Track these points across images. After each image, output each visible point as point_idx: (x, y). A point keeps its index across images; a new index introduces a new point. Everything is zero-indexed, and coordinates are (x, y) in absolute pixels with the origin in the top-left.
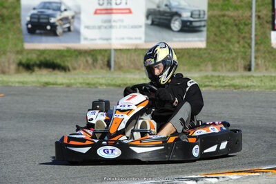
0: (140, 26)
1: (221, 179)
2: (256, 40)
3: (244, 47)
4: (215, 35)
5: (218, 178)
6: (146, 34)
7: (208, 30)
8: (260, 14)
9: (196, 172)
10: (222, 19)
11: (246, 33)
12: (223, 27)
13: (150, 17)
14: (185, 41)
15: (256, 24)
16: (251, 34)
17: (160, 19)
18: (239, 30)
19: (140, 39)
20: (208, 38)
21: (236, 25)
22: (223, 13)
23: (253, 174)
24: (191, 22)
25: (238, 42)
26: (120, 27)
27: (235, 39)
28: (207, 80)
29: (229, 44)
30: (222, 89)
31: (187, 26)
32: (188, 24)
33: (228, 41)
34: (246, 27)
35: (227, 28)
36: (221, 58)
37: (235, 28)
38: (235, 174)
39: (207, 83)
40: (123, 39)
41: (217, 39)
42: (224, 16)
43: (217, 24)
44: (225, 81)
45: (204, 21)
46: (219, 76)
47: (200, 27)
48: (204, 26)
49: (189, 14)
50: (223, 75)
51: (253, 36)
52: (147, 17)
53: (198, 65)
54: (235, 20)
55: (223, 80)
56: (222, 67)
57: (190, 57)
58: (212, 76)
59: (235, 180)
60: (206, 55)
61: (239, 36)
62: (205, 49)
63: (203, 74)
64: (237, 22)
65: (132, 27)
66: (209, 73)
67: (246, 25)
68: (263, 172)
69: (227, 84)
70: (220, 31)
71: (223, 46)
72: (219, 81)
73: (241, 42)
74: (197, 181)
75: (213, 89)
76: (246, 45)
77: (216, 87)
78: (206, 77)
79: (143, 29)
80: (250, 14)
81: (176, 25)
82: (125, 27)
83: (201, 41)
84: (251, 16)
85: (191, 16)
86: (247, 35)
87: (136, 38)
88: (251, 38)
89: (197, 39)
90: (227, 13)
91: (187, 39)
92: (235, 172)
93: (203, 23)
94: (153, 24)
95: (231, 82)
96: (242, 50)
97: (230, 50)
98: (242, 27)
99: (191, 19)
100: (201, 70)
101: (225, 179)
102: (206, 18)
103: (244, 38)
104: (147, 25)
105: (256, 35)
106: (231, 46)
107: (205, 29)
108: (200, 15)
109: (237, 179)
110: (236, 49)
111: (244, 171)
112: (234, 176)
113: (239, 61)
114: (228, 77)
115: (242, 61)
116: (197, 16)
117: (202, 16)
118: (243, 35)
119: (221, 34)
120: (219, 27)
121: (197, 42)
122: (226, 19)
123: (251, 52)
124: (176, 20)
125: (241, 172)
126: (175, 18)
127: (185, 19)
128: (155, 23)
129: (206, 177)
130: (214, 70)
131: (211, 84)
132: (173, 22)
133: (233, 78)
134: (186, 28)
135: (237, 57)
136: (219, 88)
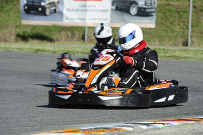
0: (108, 11)
1: (166, 125)
2: (192, 24)
3: (183, 28)
4: (162, 19)
5: (163, 124)
6: (112, 17)
7: (157, 15)
8: (195, 4)
9: (147, 119)
10: (167, 7)
11: (184, 18)
12: (168, 14)
13: (115, 4)
14: (139, 23)
15: (192, 12)
16: (189, 19)
17: (122, 6)
18: (180, 16)
19: (107, 20)
20: (157, 21)
21: (178, 12)
22: (168, 3)
23: (189, 122)
24: (145, 9)
25: (179, 25)
26: (93, 11)
27: (176, 23)
29: (172, 26)
30: (167, 59)
31: (142, 12)
32: (143, 10)
33: (172, 23)
34: (185, 14)
36: (166, 35)
37: (177, 15)
38: (176, 122)
40: (95, 19)
41: (163, 21)
42: (169, 5)
43: (164, 11)
44: (169, 53)
45: (155, 8)
46: (164, 49)
47: (151, 12)
48: (154, 12)
49: (143, 3)
50: (167, 48)
51: (190, 21)
52: (113, 4)
53: (149, 41)
54: (177, 8)
55: (168, 52)
56: (166, 43)
58: (159, 49)
59: (176, 126)
60: (155, 33)
61: (179, 20)
62: (154, 29)
64: (178, 10)
65: (101, 11)
67: (185, 12)
68: (197, 121)
69: (170, 55)
70: (166, 16)
71: (167, 27)
72: (165, 53)
73: (181, 24)
74: (148, 126)
75: (160, 58)
76: (185, 27)
77: (162, 57)
79: (109, 13)
80: (188, 4)
81: (134, 11)
82: (96, 11)
83: (152, 23)
84: (189, 6)
85: (145, 5)
86: (185, 20)
87: (104, 19)
88: (188, 22)
89: (148, 21)
90: (171, 3)
91: (141, 21)
92: (176, 120)
93: (153, 10)
94: (117, 9)
95: (173, 54)
96: (182, 30)
97: (173, 30)
98: (182, 13)
99: (145, 7)
100: (151, 45)
101: (169, 125)
102: (156, 6)
103: (183, 22)
104: (112, 10)
105: (192, 20)
106: (173, 28)
107: (155, 14)
108: (151, 4)
109: (178, 125)
110: (177, 30)
111: (183, 120)
112: (176, 123)
113: (179, 38)
114: (171, 50)
115: (181, 39)
116: (149, 5)
117: (153, 5)
118: (183, 19)
119: (167, 18)
120: (165, 13)
121: (149, 23)
122: (170, 7)
123: (188, 32)
124: (134, 7)
125: (180, 120)
126: (133, 5)
127: (141, 6)
129: (155, 123)
130: (161, 45)
132: (131, 8)
133: (175, 51)
134: (140, 13)
135: (178, 35)
136: (164, 58)
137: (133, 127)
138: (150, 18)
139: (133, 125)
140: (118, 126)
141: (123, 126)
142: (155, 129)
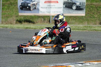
0: (61, 8)
1: (91, 64)
3: (99, 16)
5: (90, 63)
6: (63, 11)
9: (82, 61)
11: (100, 11)
12: (91, 9)
13: (65, 4)
14: (77, 13)
17: (68, 5)
18: (97, 9)
19: (61, 12)
20: (86, 12)
21: (96, 8)
22: (91, 3)
24: (80, 6)
25: (97, 14)
26: (54, 8)
27: (95, 13)
29: (93, 15)
33: (93, 13)
34: (100, 9)
35: (93, 9)
36: (91, 20)
37: (96, 9)
38: (96, 62)
39: (86, 29)
40: (55, 12)
41: (89, 12)
42: (92, 4)
43: (89, 7)
46: (90, 26)
47: (83, 8)
48: (85, 8)
49: (79, 4)
50: (91, 26)
53: (82, 22)
54: (96, 6)
55: (92, 28)
56: (91, 23)
57: (79, 19)
58: (87, 26)
59: (96, 64)
60: (85, 19)
61: (97, 12)
63: (84, 25)
64: (97, 7)
65: (58, 8)
66: (86, 25)
69: (93, 29)
70: (90, 10)
71: (91, 15)
72: (90, 28)
74: (82, 64)
76: (100, 15)
78: (85, 26)
81: (74, 7)
82: (56, 8)
85: (80, 4)
87: (60, 12)
89: (82, 13)
91: (78, 13)
92: (96, 61)
93: (84, 7)
94: (66, 7)
95: (94, 29)
96: (98, 17)
98: (98, 9)
99: (80, 5)
100: (83, 24)
101: (92, 64)
102: (85, 5)
103: (99, 12)
104: (63, 7)
107: (85, 9)
109: (97, 64)
110: (96, 17)
111: (100, 61)
112: (96, 63)
113: (97, 21)
114: (93, 27)
116: (82, 4)
117: (84, 4)
119: (91, 11)
120: (90, 8)
121: (82, 14)
122: (93, 5)
124: (74, 5)
125: (98, 61)
127: (78, 5)
129: (85, 63)
130: (88, 24)
131: (87, 29)
132: (73, 6)
133: (95, 27)
134: (78, 9)
135: (96, 19)
136: (90, 31)
137: (75, 65)
138: (83, 11)
139: (75, 64)
140: (67, 65)
141: (70, 65)
142: (86, 66)
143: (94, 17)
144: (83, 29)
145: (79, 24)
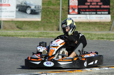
0: (14, 12)
2: (61, 18)
3: (56, 21)
4: (45, 16)
5: (46, 74)
6: (16, 15)
7: (42, 14)
8: (63, 8)
9: (37, 71)
10: (47, 9)
11: (57, 15)
12: (48, 13)
15: (62, 12)
17: (22, 9)
18: (55, 14)
19: (14, 16)
20: (42, 17)
21: (53, 12)
22: (48, 7)
23: (61, 73)
24: (35, 10)
25: (54, 19)
26: (5, 11)
27: (52, 18)
28: (41, 34)
29: (50, 19)
30: (48, 38)
32: (34, 11)
33: (50, 18)
36: (47, 25)
37: (53, 13)
39: (41, 35)
40: (6, 16)
41: (45, 17)
43: (45, 11)
44: (49, 35)
45: (40, 10)
46: (46, 33)
47: (39, 12)
48: (40, 12)
50: (48, 32)
52: (17, 8)
53: (37, 28)
54: (53, 10)
56: (47, 29)
57: (34, 24)
58: (43, 32)
60: (41, 24)
61: (54, 16)
62: (40, 21)
65: (10, 12)
66: (42, 31)
68: (65, 72)
69: (50, 36)
70: (47, 14)
71: (48, 20)
72: (46, 35)
75: (44, 38)
76: (57, 20)
77: (45, 37)
78: (41, 33)
79: (15, 13)
80: (59, 7)
81: (29, 11)
82: (7, 12)
83: (39, 18)
85: (35, 8)
86: (58, 16)
87: (12, 16)
89: (37, 17)
90: (50, 7)
91: (33, 17)
92: (53, 72)
93: (40, 11)
94: (19, 10)
95: (51, 35)
96: (56, 22)
98: (56, 13)
100: (39, 30)
102: (41, 9)
104: (16, 11)
105: (61, 16)
106: (51, 20)
107: (40, 13)
110: (53, 22)
111: (57, 71)
113: (54, 27)
114: (50, 33)
115: (56, 27)
116: (37, 8)
117: (39, 8)
118: (56, 16)
120: (46, 12)
122: (49, 9)
124: (29, 9)
127: (33, 9)
128: (20, 10)
129: (42, 74)
130: (44, 30)
131: (43, 35)
132: (27, 10)
133: (52, 33)
134: (33, 13)
135: (54, 25)
136: (46, 37)
138: (38, 15)
143: (51, 23)
144: (39, 35)
145: (34, 30)
